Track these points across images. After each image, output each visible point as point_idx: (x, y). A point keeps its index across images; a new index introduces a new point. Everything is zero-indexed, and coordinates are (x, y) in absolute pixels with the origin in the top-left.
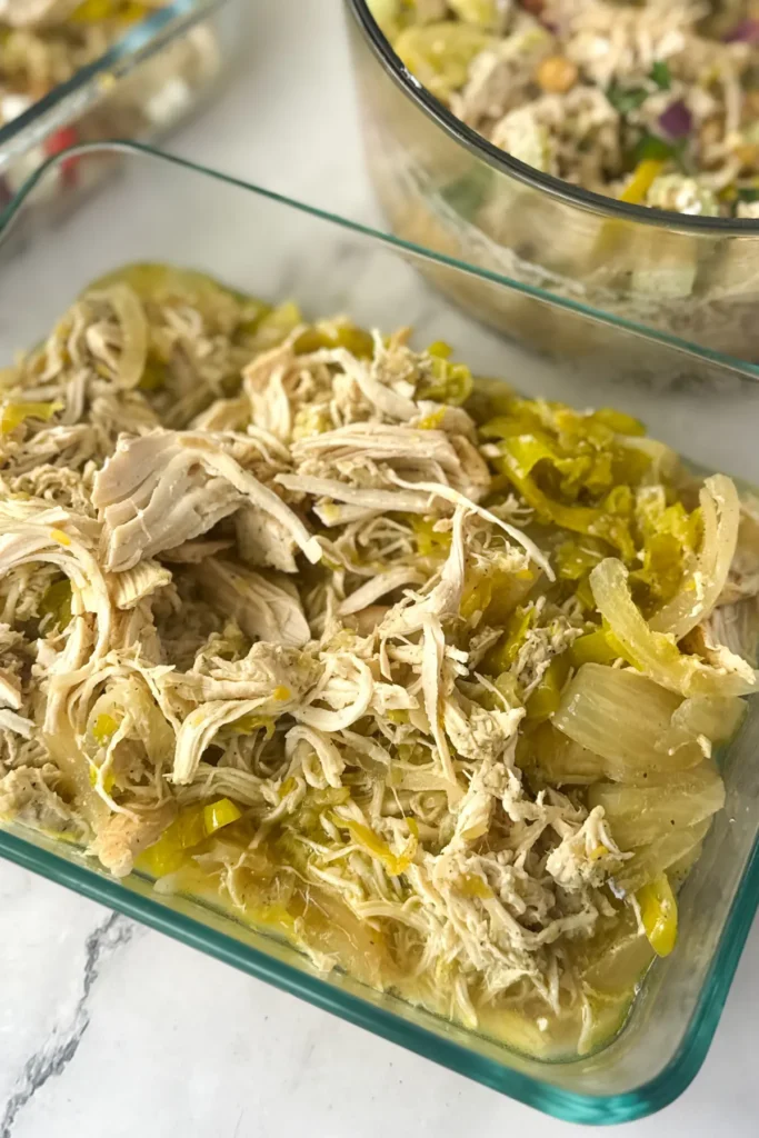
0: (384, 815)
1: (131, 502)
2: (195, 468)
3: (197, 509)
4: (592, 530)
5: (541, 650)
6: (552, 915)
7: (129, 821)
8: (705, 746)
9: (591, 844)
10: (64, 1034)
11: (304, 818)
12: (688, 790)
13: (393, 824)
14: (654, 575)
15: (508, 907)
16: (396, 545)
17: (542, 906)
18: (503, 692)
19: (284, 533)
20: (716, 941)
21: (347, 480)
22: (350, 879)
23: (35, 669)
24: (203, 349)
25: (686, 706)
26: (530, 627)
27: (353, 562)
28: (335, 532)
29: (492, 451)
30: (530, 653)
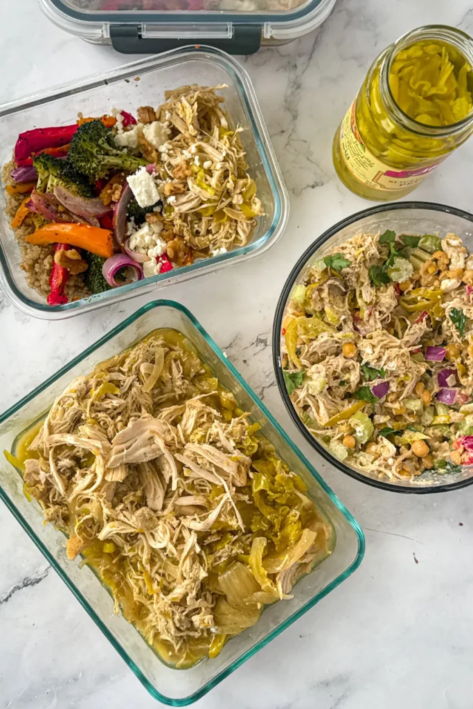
0: (157, 572)
1: (123, 446)
2: (151, 438)
3: (145, 454)
4: (268, 517)
5: (227, 554)
6: (188, 629)
7: (80, 541)
8: (259, 606)
9: (206, 621)
10: (39, 575)
11: (133, 561)
12: (246, 616)
13: (157, 576)
14: (278, 543)
15: (174, 623)
16: (205, 488)
17: (185, 627)
18: (207, 560)
19: (170, 471)
20: (220, 672)
21: (199, 464)
22: (137, 586)
23: (73, 479)
24: (179, 383)
25: (260, 593)
26: (228, 544)
27: (188, 488)
28: (186, 478)
29: (251, 475)
30: (223, 553)
